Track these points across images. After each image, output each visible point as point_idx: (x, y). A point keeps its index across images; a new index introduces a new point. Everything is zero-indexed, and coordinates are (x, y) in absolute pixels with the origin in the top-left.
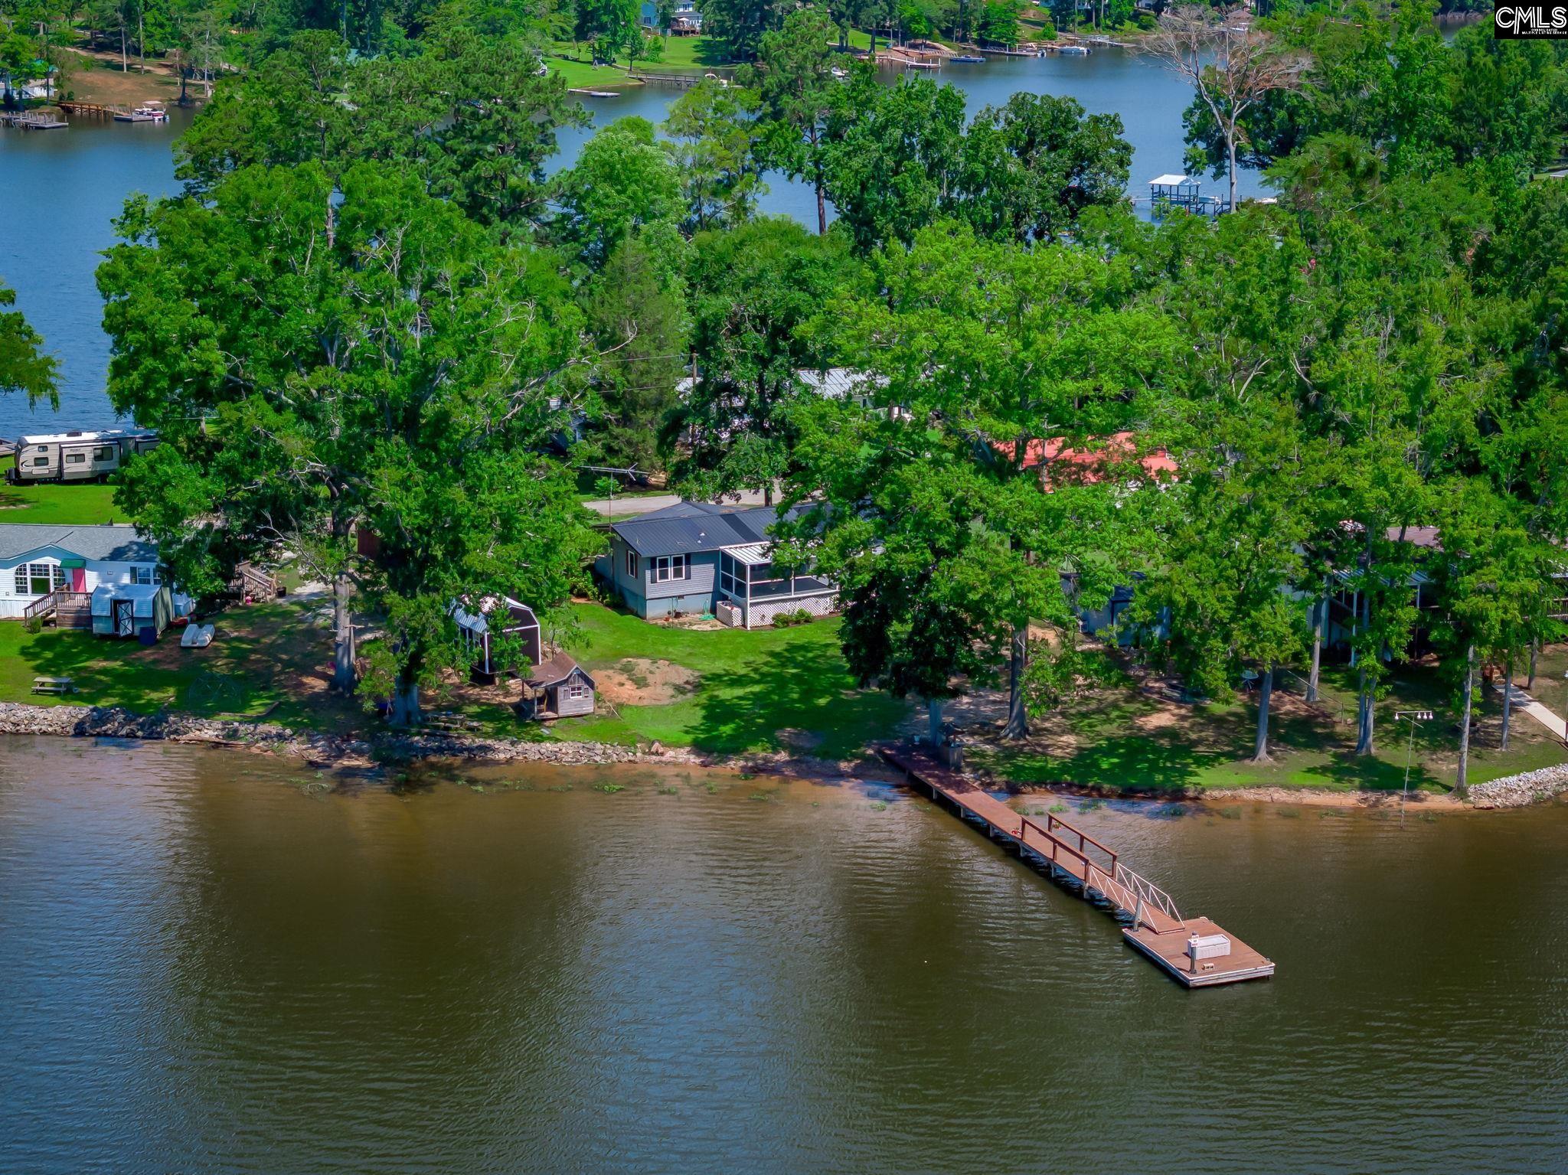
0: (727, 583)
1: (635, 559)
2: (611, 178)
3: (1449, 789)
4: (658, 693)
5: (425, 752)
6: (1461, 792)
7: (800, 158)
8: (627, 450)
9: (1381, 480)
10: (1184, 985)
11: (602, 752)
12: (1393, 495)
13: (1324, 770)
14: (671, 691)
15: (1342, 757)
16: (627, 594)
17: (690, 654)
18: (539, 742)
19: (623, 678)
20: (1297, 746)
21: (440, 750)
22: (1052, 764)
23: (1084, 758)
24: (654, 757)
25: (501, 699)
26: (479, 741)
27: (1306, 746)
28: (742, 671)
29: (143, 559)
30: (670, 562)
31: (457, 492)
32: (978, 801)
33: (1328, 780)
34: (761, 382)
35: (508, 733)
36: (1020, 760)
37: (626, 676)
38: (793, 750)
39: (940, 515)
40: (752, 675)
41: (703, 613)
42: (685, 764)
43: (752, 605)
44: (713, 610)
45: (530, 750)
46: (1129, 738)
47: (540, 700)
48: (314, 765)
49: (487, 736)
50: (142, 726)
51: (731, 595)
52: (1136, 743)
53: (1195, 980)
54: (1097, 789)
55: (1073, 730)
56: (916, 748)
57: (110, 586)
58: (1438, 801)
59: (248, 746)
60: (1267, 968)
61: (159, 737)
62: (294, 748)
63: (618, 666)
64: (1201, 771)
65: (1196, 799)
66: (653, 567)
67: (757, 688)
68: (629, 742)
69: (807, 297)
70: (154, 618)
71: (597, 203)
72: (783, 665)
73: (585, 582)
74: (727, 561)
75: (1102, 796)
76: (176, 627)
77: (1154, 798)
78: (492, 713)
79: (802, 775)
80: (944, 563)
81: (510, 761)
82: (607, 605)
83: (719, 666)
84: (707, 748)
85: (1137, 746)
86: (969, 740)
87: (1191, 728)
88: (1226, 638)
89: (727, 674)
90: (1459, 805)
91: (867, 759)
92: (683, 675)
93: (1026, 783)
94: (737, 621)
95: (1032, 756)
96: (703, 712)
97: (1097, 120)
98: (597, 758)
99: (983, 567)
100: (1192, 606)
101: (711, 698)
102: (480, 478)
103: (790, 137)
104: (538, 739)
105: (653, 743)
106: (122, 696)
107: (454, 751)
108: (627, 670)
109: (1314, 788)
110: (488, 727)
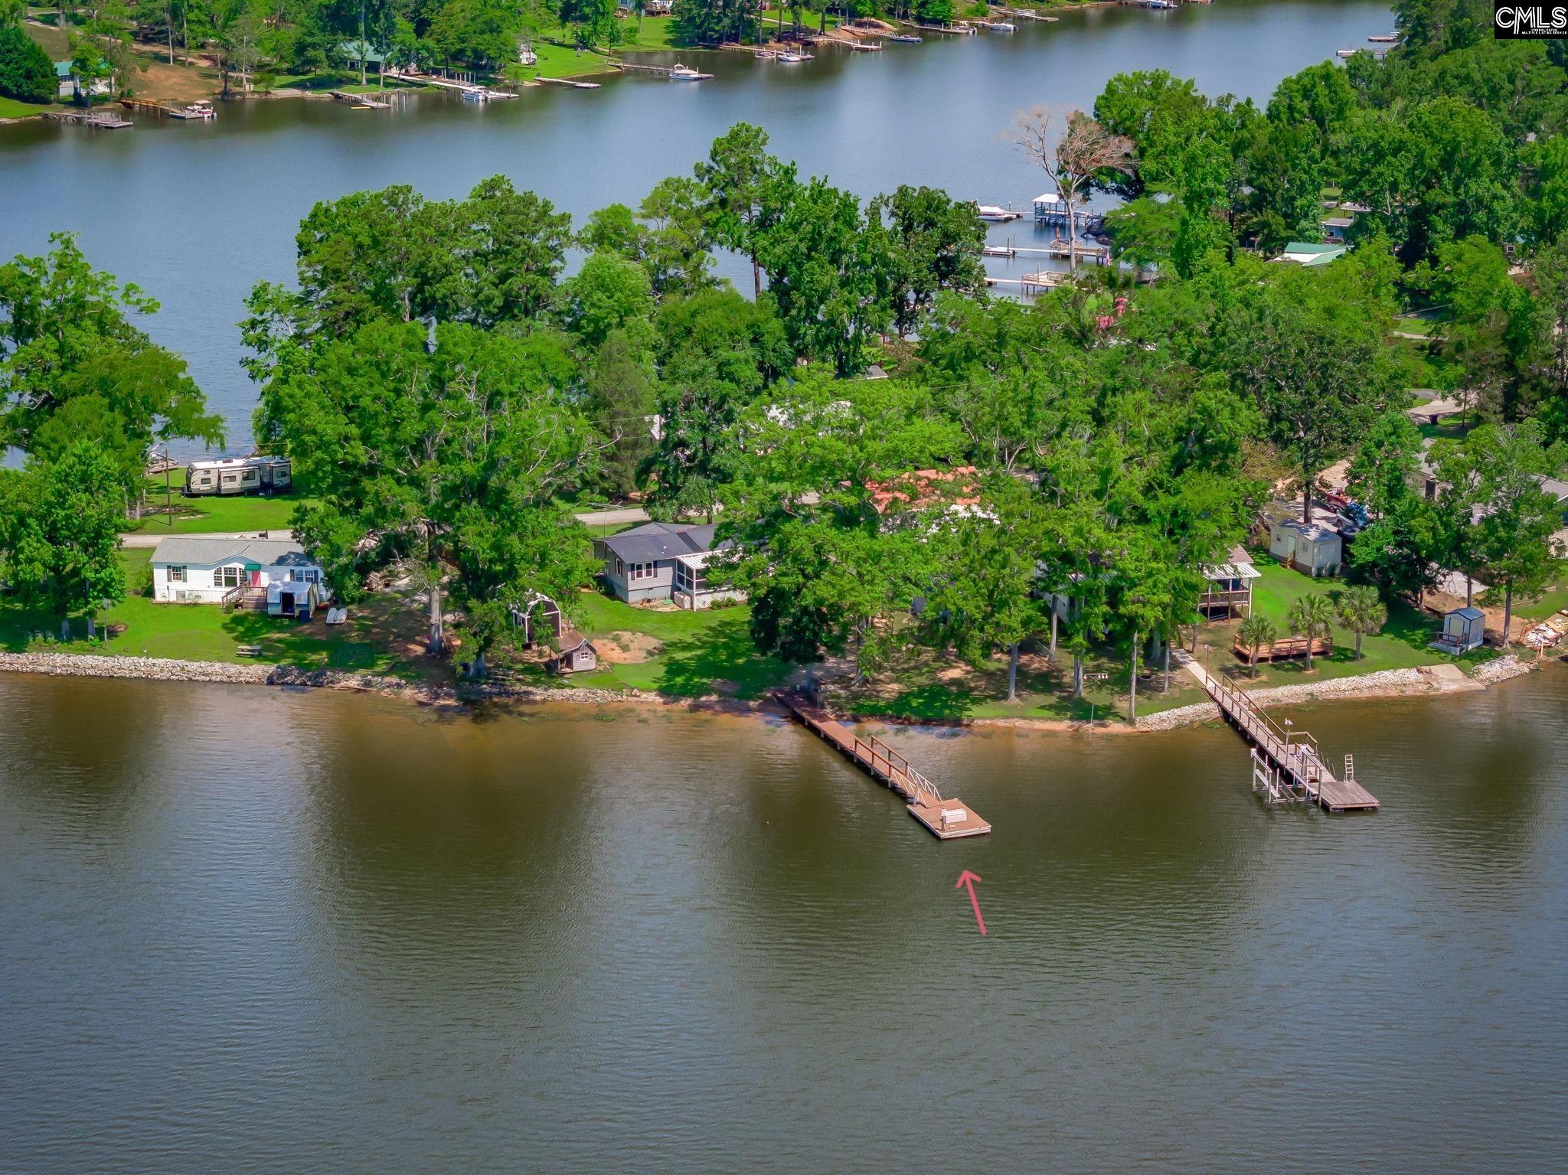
0: (681, 579)
1: (621, 563)
2: (602, 287)
3: (1124, 719)
4: (636, 656)
5: (490, 695)
6: (1131, 722)
7: (740, 237)
9: (1079, 532)
10: (937, 837)
11: (603, 695)
12: (1086, 540)
13: (1050, 707)
14: (644, 654)
15: (1062, 698)
16: (616, 587)
17: (657, 628)
19: (614, 645)
20: (1037, 691)
21: (499, 694)
22: (882, 703)
23: (903, 699)
24: (634, 698)
25: (536, 659)
26: (524, 688)
27: (1042, 691)
28: (690, 640)
29: (299, 565)
30: (644, 566)
31: (513, 539)
32: (831, 727)
33: (1051, 714)
34: (704, 441)
35: (542, 683)
36: (862, 701)
37: (615, 643)
38: (721, 693)
39: (808, 554)
40: (697, 643)
41: (665, 599)
42: (653, 702)
43: (697, 595)
44: (672, 597)
45: (556, 693)
46: (931, 686)
47: (562, 660)
48: (421, 704)
49: (528, 684)
50: (310, 678)
51: (684, 588)
52: (936, 689)
53: (944, 835)
54: (908, 719)
55: (897, 680)
56: (797, 692)
57: (278, 583)
58: (1116, 727)
59: (379, 691)
60: (987, 828)
61: (321, 685)
62: (408, 692)
63: (611, 637)
64: (974, 708)
65: (968, 726)
66: (633, 569)
67: (699, 652)
68: (618, 688)
69: (733, 386)
70: (308, 605)
71: (593, 305)
72: (717, 636)
74: (681, 566)
75: (911, 724)
76: (322, 610)
77: (943, 725)
78: (531, 669)
79: (726, 710)
80: (810, 583)
81: (544, 701)
82: (603, 594)
83: (675, 637)
84: (668, 692)
85: (937, 692)
86: (832, 687)
87: (972, 680)
88: (982, 630)
89: (681, 642)
90: (1129, 729)
91: (766, 699)
92: (653, 643)
93: (864, 716)
94: (687, 605)
95: (869, 698)
96: (665, 669)
97: (960, 206)
98: (599, 700)
99: (834, 586)
100: (960, 610)
101: (671, 659)
102: (525, 528)
103: (732, 221)
104: (561, 687)
105: (633, 689)
106: (295, 658)
107: (508, 694)
108: (616, 639)
109: (1039, 719)
110: (529, 678)
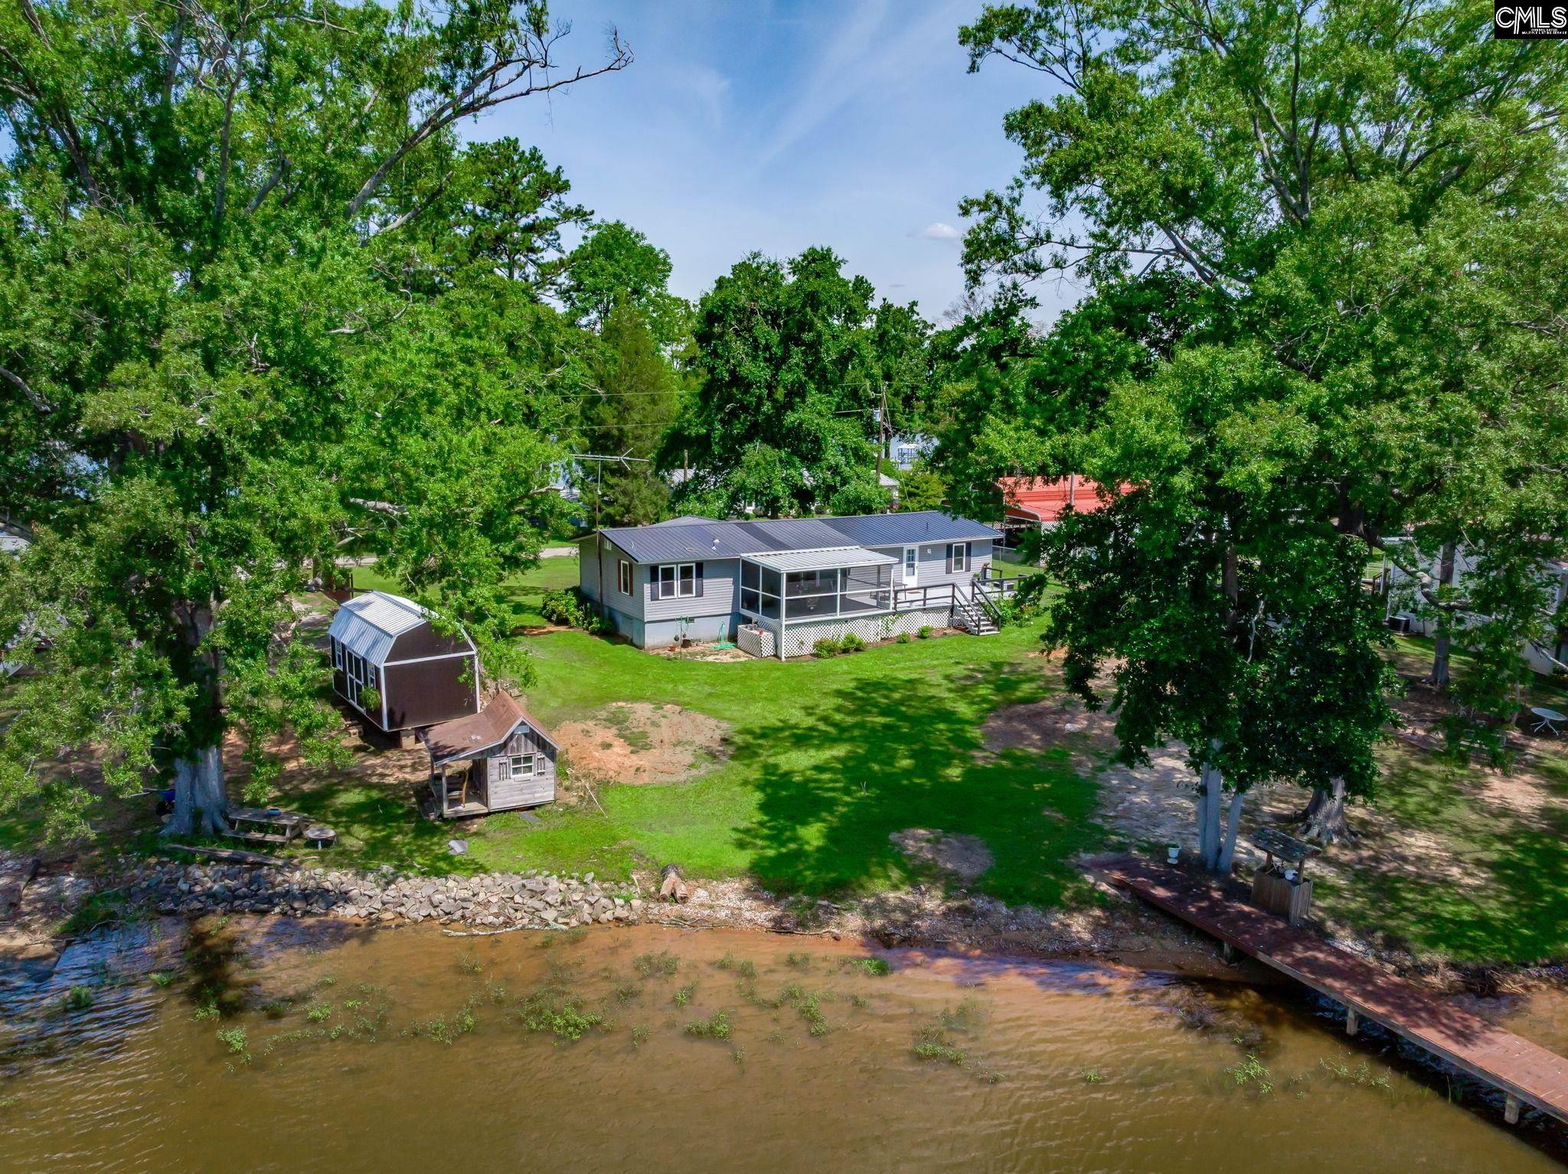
0: (750, 601)
1: (629, 569)
4: (667, 760)
8: (622, 500)
14: (692, 757)
16: (619, 619)
17: (710, 695)
18: (439, 873)
19: (609, 734)
24: (667, 907)
28: (804, 721)
30: (677, 573)
35: (387, 855)
37: (614, 730)
40: (822, 726)
41: (718, 640)
42: (737, 926)
43: (788, 627)
44: (733, 638)
49: (345, 859)
51: (758, 615)
63: (604, 714)
66: (654, 579)
67: (840, 751)
68: (617, 869)
72: (864, 711)
73: (568, 606)
74: (751, 570)
82: (593, 633)
83: (762, 714)
89: (786, 726)
92: (708, 730)
94: (768, 650)
96: (758, 796)
98: (550, 915)
101: (769, 769)
104: (439, 867)
105: (664, 873)
108: (616, 721)
